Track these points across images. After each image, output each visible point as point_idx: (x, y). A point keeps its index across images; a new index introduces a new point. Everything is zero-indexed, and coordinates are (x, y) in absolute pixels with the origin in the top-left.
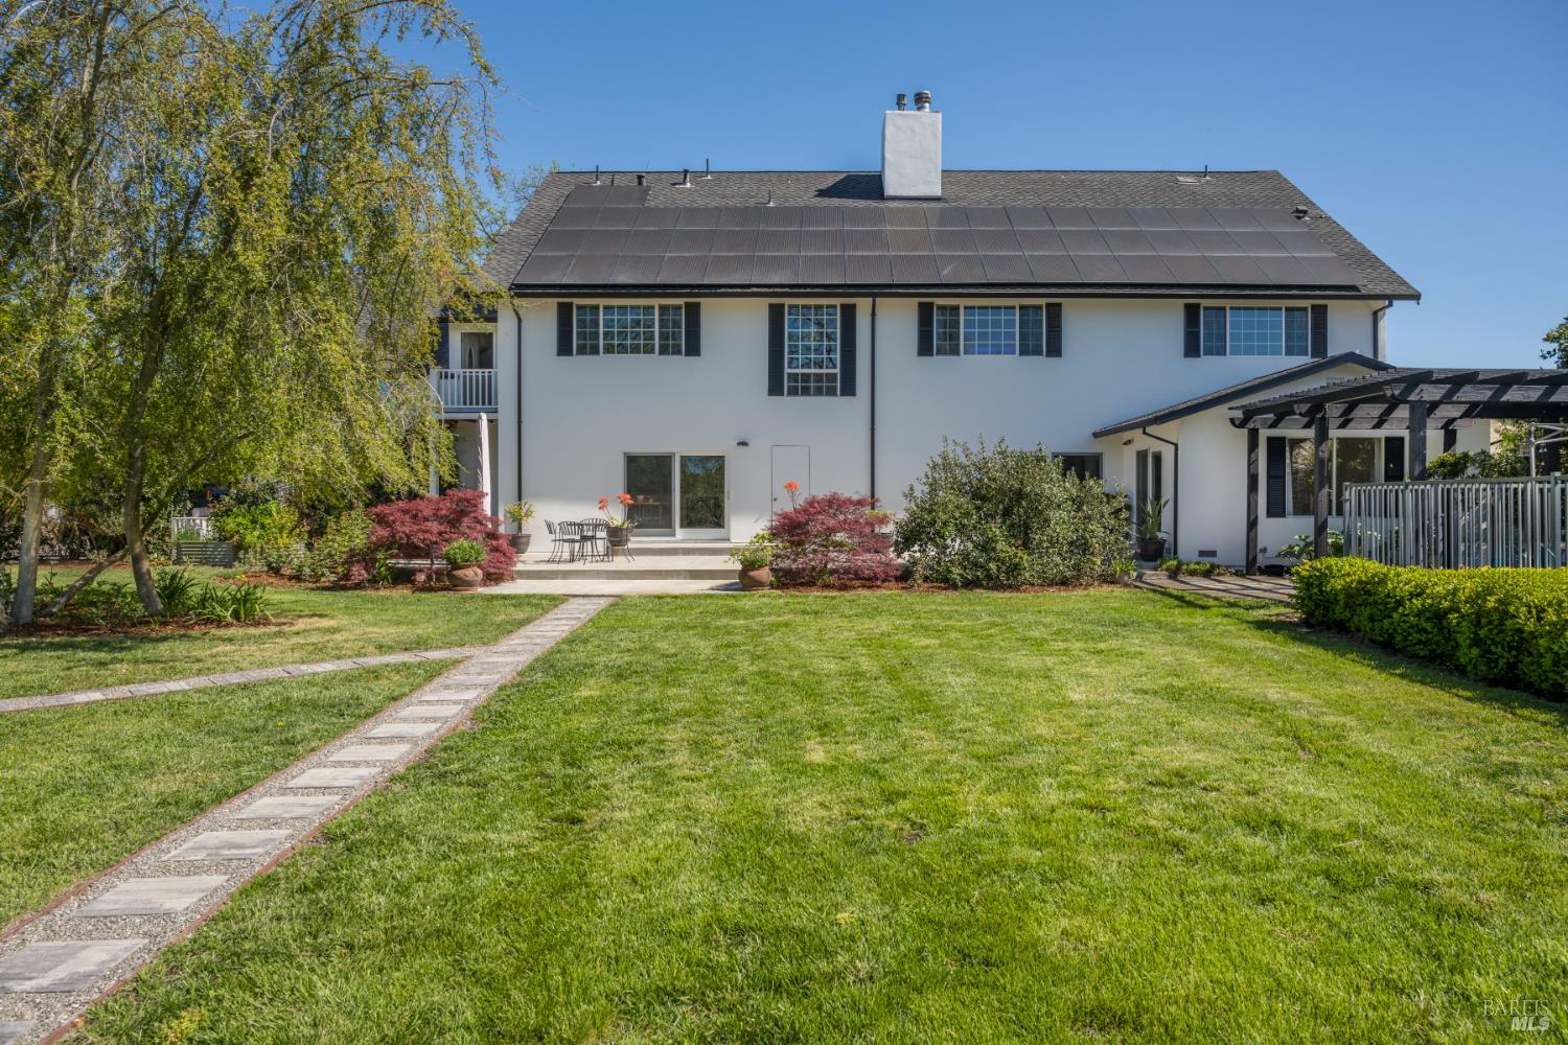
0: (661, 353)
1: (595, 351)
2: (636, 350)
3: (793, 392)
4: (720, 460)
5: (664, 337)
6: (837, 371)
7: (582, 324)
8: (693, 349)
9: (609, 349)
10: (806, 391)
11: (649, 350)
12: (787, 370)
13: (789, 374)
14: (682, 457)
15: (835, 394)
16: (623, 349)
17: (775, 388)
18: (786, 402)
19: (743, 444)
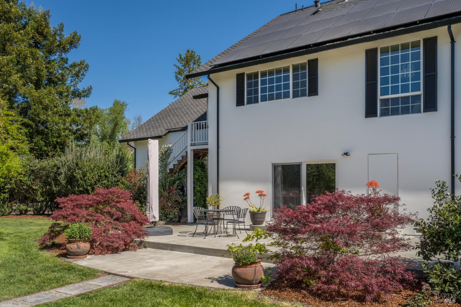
0: (294, 97)
1: (256, 101)
2: (279, 97)
3: (385, 113)
4: (332, 167)
5: (295, 85)
6: (421, 92)
7: (249, 85)
8: (313, 91)
9: (264, 99)
10: (395, 112)
11: (286, 96)
12: (380, 97)
13: (381, 100)
14: (308, 166)
15: (419, 112)
16: (271, 98)
17: (371, 111)
18: (379, 121)
19: (346, 154)
